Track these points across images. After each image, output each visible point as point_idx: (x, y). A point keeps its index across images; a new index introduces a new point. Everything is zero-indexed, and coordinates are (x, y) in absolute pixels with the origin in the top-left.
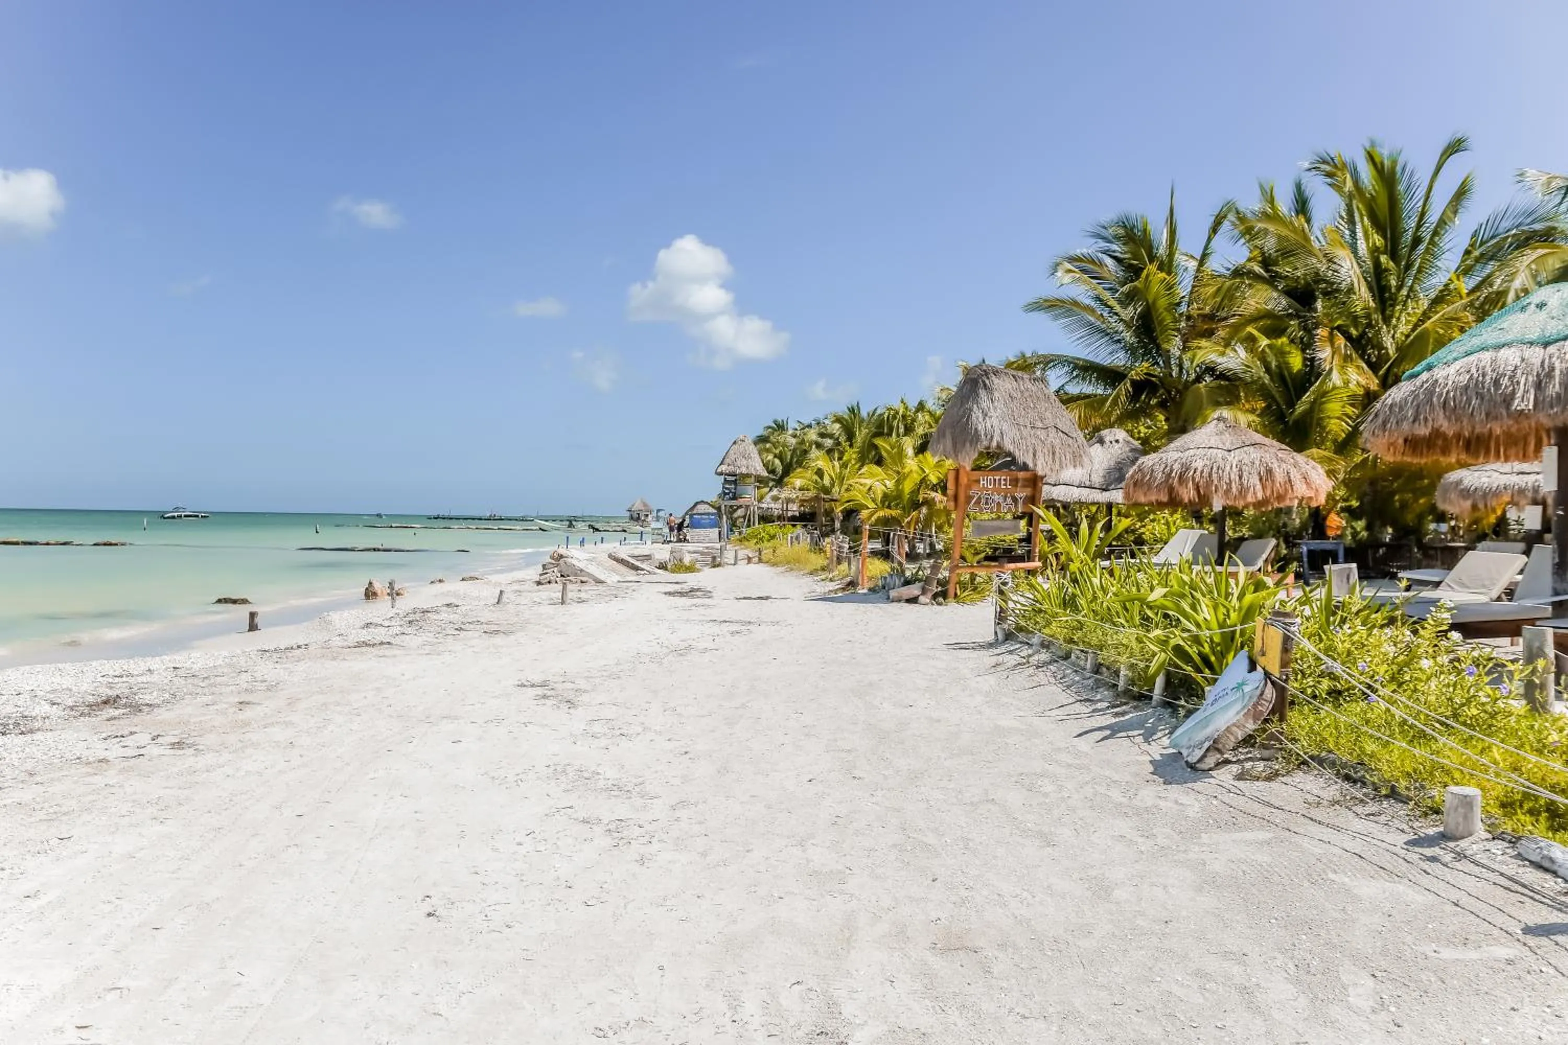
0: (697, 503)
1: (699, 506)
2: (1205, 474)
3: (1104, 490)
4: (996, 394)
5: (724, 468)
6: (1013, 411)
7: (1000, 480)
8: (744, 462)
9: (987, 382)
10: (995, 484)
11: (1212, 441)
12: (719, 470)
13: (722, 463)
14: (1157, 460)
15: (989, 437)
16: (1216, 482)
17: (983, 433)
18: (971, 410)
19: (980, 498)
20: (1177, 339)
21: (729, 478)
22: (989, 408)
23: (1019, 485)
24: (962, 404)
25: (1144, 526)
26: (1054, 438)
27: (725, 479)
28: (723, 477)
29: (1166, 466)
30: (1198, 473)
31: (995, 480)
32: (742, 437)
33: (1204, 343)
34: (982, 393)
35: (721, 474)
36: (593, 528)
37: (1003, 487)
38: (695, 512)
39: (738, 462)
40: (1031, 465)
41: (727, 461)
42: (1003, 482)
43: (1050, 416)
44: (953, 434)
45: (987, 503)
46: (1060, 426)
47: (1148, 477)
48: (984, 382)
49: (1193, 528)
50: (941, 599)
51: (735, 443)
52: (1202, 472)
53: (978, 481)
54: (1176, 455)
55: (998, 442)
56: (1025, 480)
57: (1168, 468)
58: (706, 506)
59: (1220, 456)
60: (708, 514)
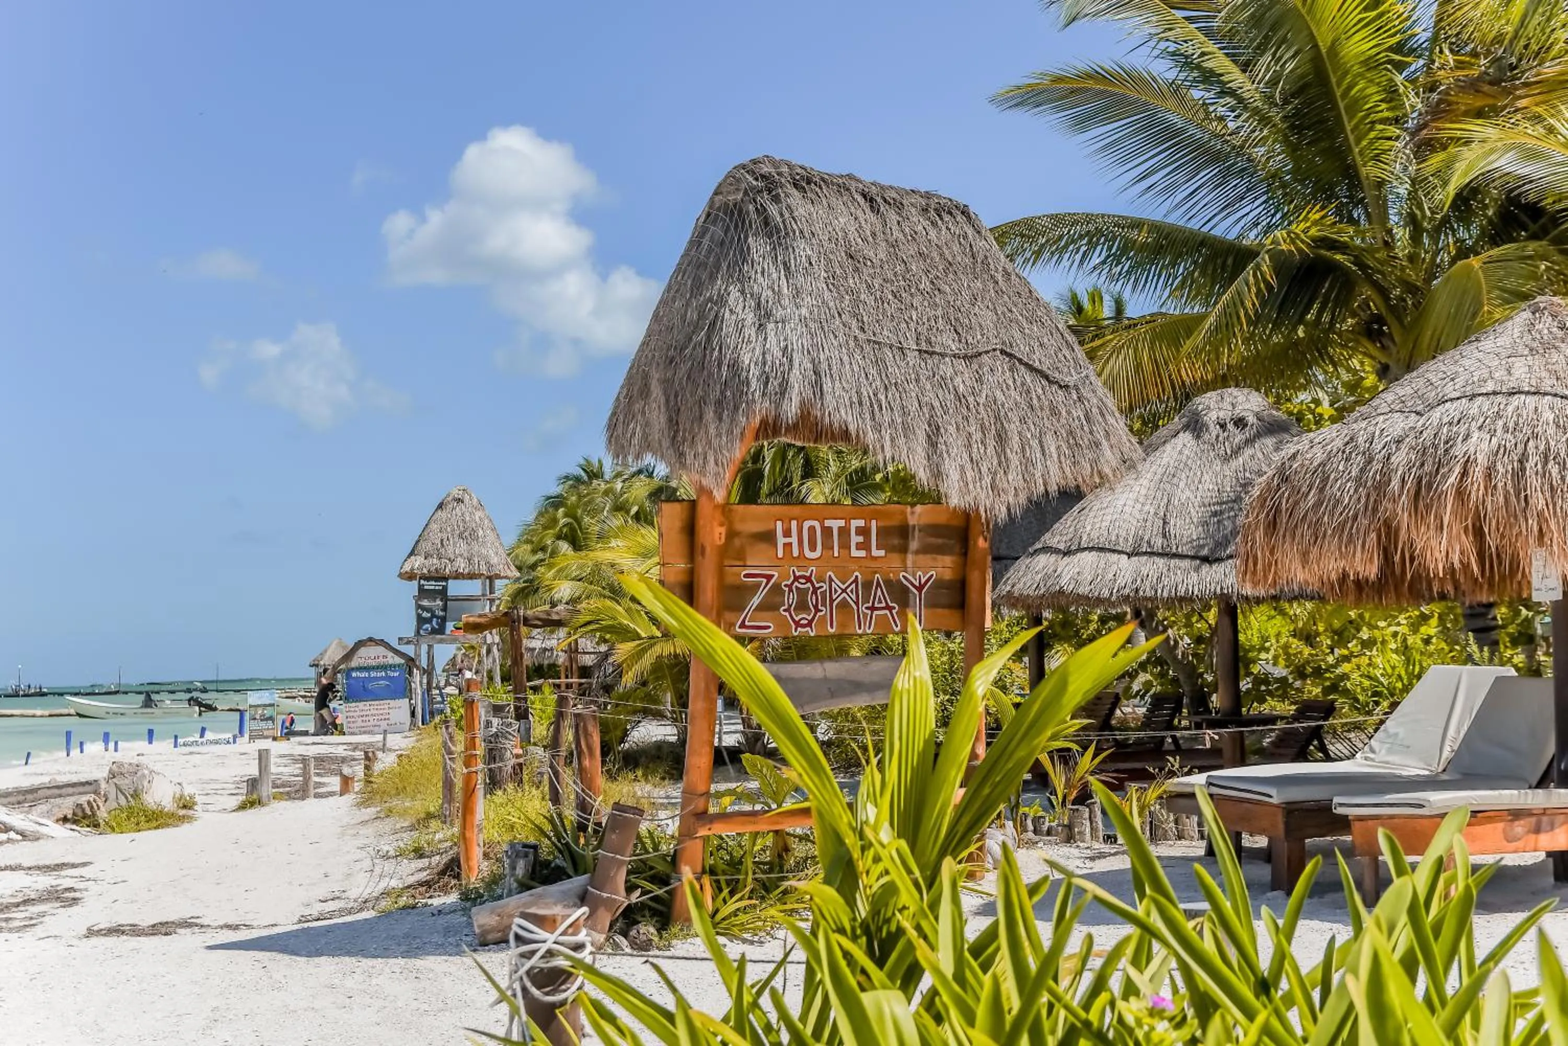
0: (359, 644)
1: (363, 651)
2: (1503, 479)
3: (1206, 560)
4: (803, 249)
5: (417, 562)
6: (856, 302)
7: (844, 532)
8: (462, 547)
9: (773, 210)
10: (827, 546)
11: (1520, 369)
12: (407, 568)
13: (412, 553)
14: (1339, 443)
15: (774, 384)
16: (1539, 501)
17: (754, 372)
18: (721, 301)
19: (777, 589)
20: (1399, 145)
21: (430, 585)
22: (778, 294)
23: (914, 545)
24: (698, 287)
25: (1346, 659)
26: (1004, 387)
27: (421, 589)
28: (415, 583)
29: (1370, 461)
30: (1478, 473)
31: (827, 531)
32: (455, 493)
33: (1477, 128)
34: (758, 246)
35: (410, 576)
36: (200, 705)
37: (855, 553)
38: (354, 663)
39: (450, 550)
40: (923, 475)
41: (425, 546)
42: (855, 539)
43: (988, 319)
44: (666, 383)
45: (802, 606)
46: (1021, 350)
47: (1312, 499)
48: (761, 211)
49: (1469, 659)
50: (647, 929)
51: (440, 506)
52: (1489, 473)
53: (768, 537)
54: (1398, 425)
55: (802, 403)
56: (933, 530)
57: (1376, 466)
58: (381, 650)
59: (1549, 416)
60: (384, 667)
